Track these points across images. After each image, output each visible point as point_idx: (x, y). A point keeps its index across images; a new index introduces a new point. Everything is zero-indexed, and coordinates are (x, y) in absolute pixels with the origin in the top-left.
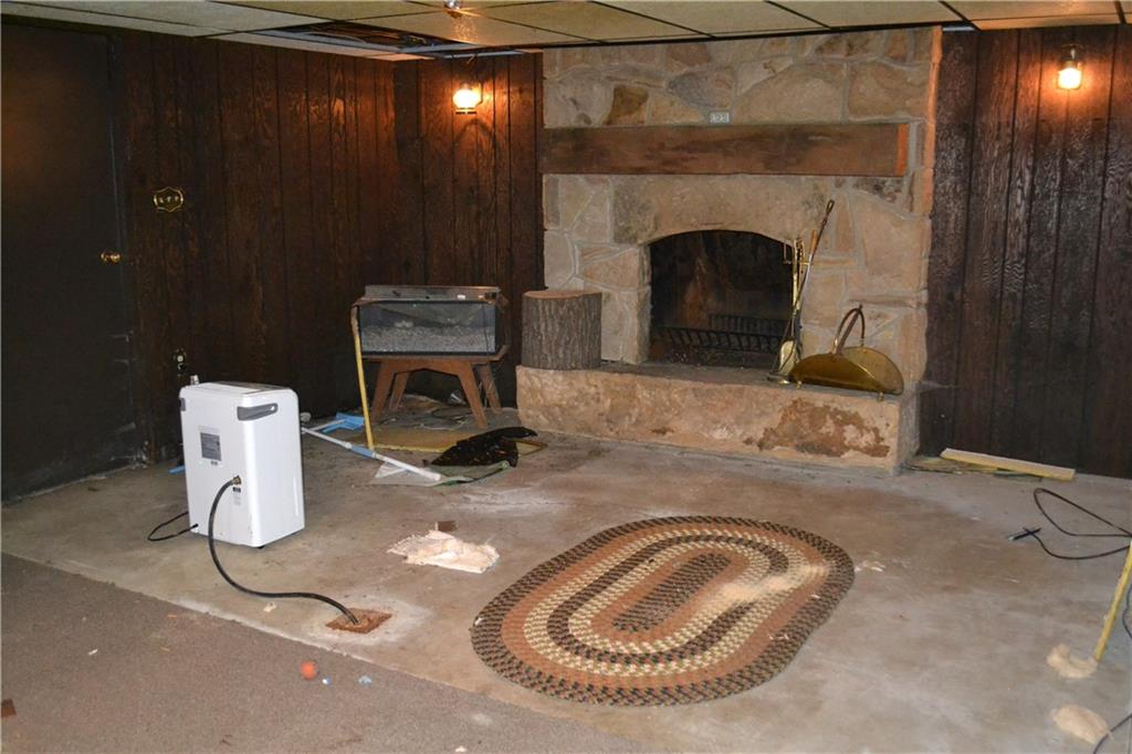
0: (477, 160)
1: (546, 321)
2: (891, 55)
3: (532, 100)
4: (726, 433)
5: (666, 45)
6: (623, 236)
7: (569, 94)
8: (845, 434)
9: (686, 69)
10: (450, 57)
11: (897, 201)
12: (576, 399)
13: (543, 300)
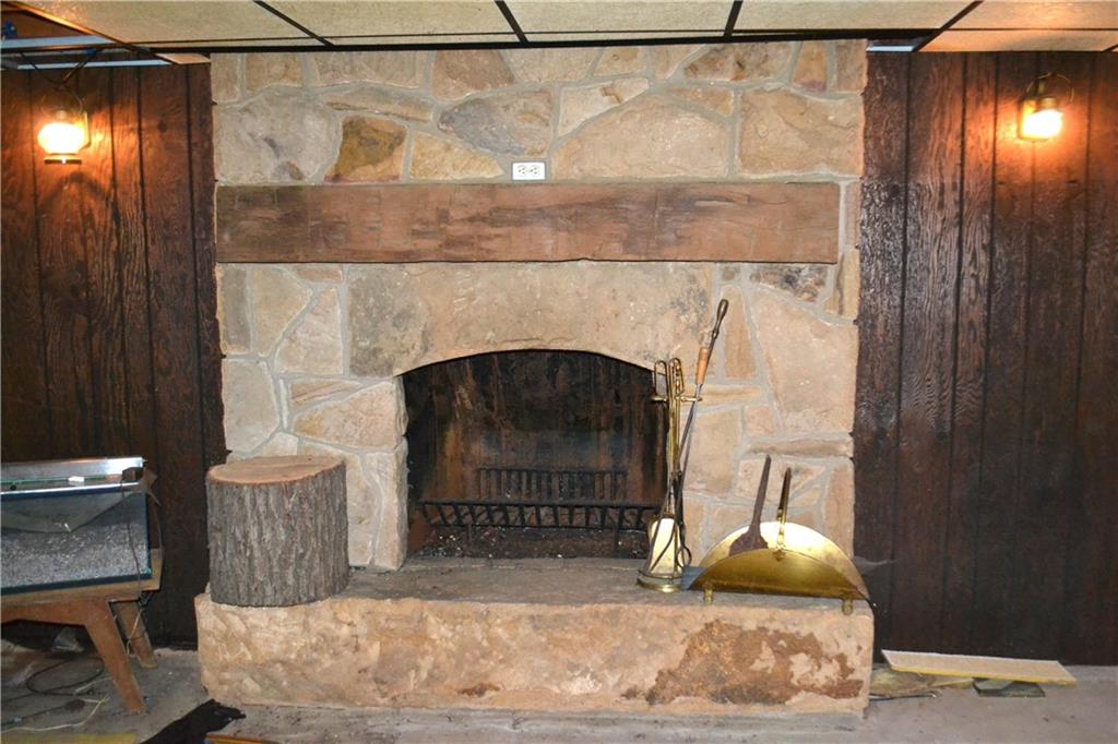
0: (83, 241)
1: (260, 523)
2: (804, 80)
3: (184, 144)
4: (591, 684)
5: (434, 53)
6: (365, 363)
7: (262, 131)
8: (792, 669)
9: (470, 93)
10: (30, 67)
11: (818, 299)
12: (315, 648)
13: (254, 486)
